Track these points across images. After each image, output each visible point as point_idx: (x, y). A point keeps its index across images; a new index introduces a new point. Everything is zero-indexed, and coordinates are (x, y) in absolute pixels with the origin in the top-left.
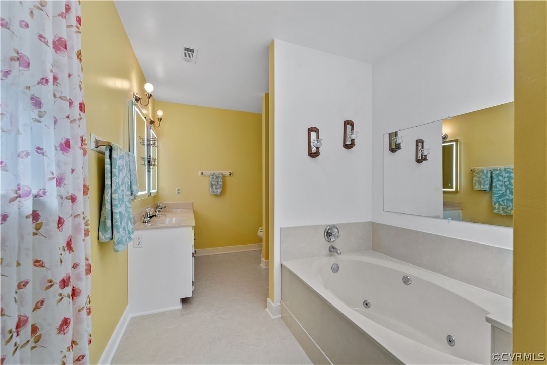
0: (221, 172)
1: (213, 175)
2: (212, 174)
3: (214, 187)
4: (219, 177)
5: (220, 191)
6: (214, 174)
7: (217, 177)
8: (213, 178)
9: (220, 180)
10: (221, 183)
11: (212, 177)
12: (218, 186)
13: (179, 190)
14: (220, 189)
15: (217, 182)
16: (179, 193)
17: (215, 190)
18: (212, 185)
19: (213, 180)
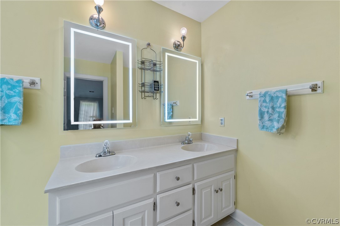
0: (284, 88)
1: (265, 95)
2: (263, 92)
3: (266, 117)
4: (278, 97)
5: (280, 125)
6: (266, 93)
7: (272, 99)
8: (265, 101)
9: (281, 105)
10: (282, 110)
11: (263, 99)
12: (276, 116)
13: (222, 120)
14: (278, 121)
15: (273, 108)
16: (222, 123)
17: (268, 123)
18: (262, 115)
19: (264, 104)
